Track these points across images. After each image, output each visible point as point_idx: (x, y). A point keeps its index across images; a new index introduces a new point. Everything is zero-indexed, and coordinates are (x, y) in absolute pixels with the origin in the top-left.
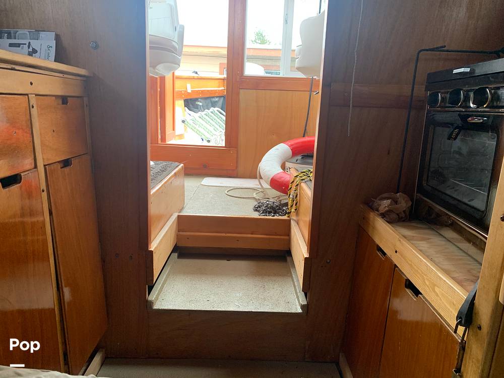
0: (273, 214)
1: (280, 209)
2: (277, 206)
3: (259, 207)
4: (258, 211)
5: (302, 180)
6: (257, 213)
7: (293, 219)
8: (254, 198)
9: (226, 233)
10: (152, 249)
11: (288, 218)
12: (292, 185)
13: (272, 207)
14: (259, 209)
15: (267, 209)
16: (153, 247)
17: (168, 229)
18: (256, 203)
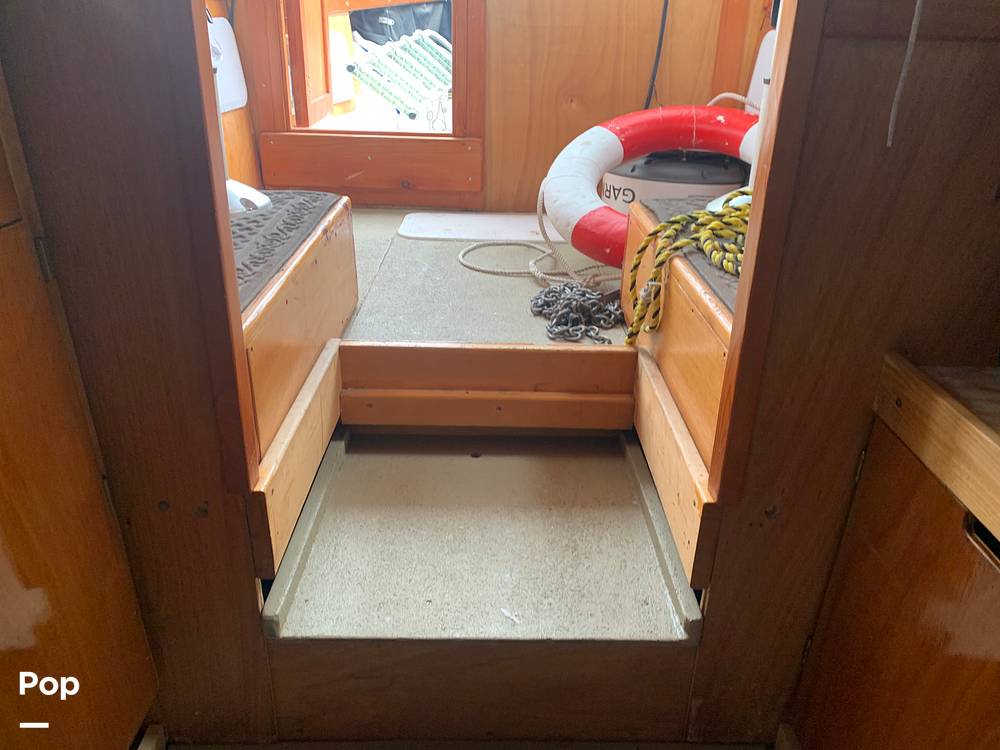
0: (583, 327)
1: (600, 310)
2: (594, 305)
3: (547, 304)
4: (547, 317)
5: (677, 249)
6: (542, 325)
7: (645, 353)
8: (530, 275)
9: (467, 388)
10: (261, 487)
11: (631, 349)
12: (640, 258)
13: (581, 309)
14: (546, 310)
15: (568, 313)
16: (264, 478)
17: (313, 401)
18: (536, 291)
